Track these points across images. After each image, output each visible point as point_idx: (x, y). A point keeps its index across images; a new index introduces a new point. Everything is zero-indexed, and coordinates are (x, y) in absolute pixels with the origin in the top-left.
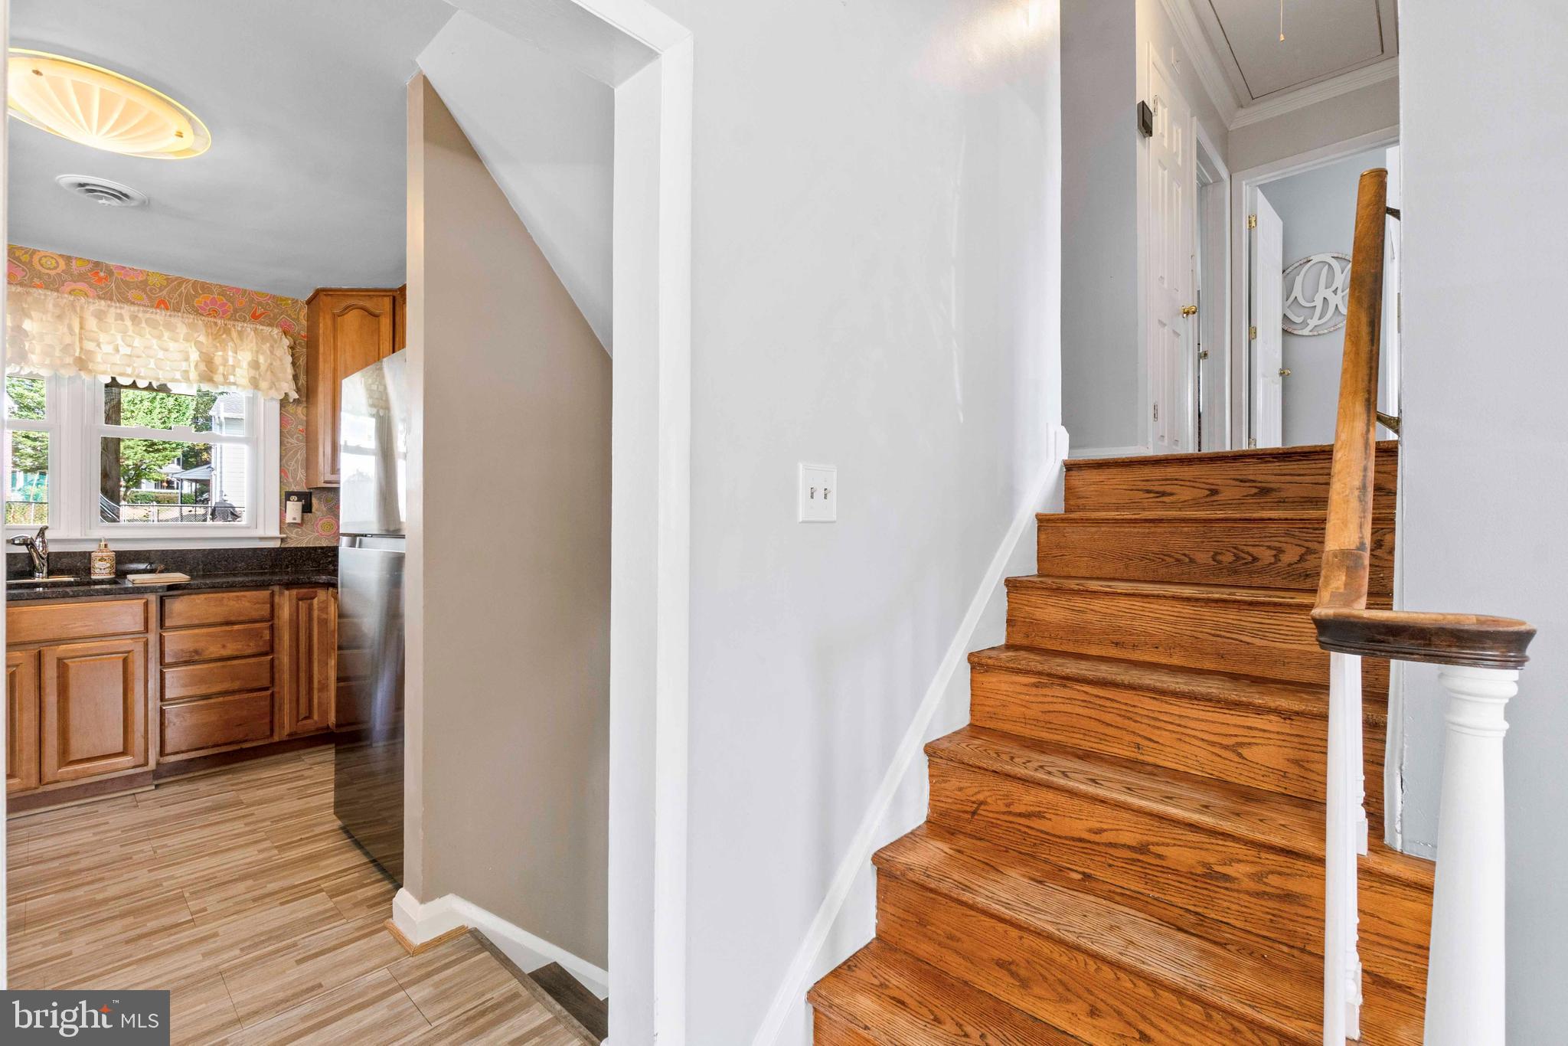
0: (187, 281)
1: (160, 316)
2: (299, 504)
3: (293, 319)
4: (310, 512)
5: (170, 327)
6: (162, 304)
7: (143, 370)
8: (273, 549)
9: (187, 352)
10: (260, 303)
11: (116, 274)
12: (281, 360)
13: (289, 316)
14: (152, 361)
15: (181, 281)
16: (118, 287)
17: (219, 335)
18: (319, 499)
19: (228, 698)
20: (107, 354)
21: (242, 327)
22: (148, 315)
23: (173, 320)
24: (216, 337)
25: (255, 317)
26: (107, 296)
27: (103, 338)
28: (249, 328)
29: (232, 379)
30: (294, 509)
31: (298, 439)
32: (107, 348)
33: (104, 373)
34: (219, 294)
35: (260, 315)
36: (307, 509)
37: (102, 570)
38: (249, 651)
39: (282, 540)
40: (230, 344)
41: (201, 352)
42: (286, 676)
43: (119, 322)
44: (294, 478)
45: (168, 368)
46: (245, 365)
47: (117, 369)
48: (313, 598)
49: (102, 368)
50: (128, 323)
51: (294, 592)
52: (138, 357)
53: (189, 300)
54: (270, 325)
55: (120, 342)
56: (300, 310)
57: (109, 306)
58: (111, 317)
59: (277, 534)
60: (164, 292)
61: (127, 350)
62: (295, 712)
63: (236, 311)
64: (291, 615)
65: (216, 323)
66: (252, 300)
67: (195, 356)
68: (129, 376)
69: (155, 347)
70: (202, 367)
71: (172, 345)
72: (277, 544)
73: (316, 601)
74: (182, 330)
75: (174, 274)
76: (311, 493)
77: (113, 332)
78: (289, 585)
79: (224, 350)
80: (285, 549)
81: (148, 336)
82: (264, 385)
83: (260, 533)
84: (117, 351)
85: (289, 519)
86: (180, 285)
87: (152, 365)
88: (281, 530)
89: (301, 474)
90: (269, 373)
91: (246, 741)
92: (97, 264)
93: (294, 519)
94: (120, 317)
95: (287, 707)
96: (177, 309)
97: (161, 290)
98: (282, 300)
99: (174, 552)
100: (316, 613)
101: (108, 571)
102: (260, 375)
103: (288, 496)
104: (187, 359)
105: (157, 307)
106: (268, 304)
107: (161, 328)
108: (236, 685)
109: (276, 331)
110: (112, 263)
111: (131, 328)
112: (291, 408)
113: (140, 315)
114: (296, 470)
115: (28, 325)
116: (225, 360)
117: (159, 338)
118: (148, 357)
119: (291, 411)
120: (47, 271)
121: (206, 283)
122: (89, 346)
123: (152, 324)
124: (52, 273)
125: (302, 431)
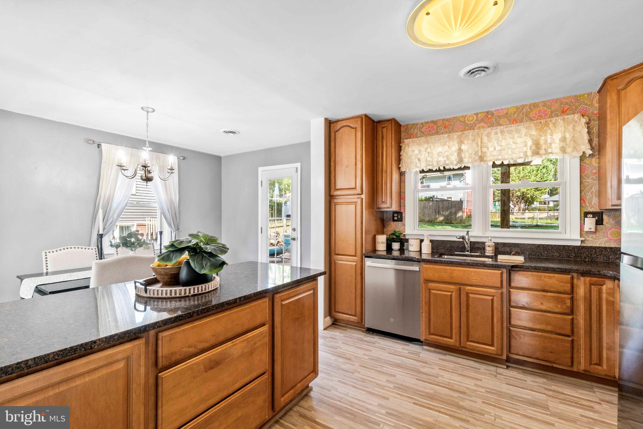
0: (526, 105)
1: (513, 127)
2: (594, 220)
3: (589, 105)
4: (602, 224)
5: (518, 131)
6: (515, 121)
7: (506, 156)
8: (576, 246)
9: (526, 142)
10: (567, 103)
11: (495, 114)
12: (580, 133)
13: (586, 104)
14: (510, 150)
15: (523, 106)
16: (496, 120)
17: (542, 129)
18: (608, 216)
19: (544, 334)
20: (491, 151)
21: (556, 120)
22: (508, 129)
23: (519, 127)
24: (541, 130)
25: (563, 112)
26: (492, 125)
27: (489, 145)
28: (559, 120)
29: (550, 150)
30: (590, 223)
31: (592, 179)
32: (491, 149)
33: (490, 161)
34: (543, 106)
35: (567, 110)
36: (600, 222)
37: (489, 251)
38: (557, 310)
39: (582, 241)
40: (549, 131)
41: (533, 140)
42: (582, 332)
43: (496, 135)
44: (590, 204)
45: (517, 152)
46: (557, 141)
47: (495, 158)
48: (602, 285)
49: (489, 159)
50: (499, 135)
51: (588, 279)
52: (504, 150)
53: (527, 114)
54: (574, 113)
55: (496, 145)
56: (593, 98)
57: (492, 130)
58: (493, 135)
59: (578, 237)
60: (516, 115)
61: (499, 148)
62: (588, 358)
63: (552, 112)
64: (585, 293)
65: (541, 123)
66: (561, 103)
67: (530, 143)
68: (500, 160)
69: (511, 143)
70: (534, 147)
71: (519, 141)
72: (578, 244)
73: (604, 287)
74: (523, 131)
75: (519, 104)
76: (602, 213)
77: (494, 141)
78: (584, 274)
79: (545, 135)
80: (584, 247)
81: (508, 139)
82: (569, 150)
83: (568, 236)
84: (495, 149)
85: (586, 229)
86: (523, 109)
87: (510, 153)
88: (581, 235)
89: (595, 201)
90: (572, 142)
91: (555, 363)
92: (488, 112)
93: (590, 229)
94: (496, 133)
95: (582, 352)
96: (522, 121)
97: (514, 114)
98: (580, 96)
100: (604, 296)
101: (491, 252)
102: (566, 144)
103: (586, 214)
104: (526, 146)
105: (512, 123)
106: (571, 102)
107: (514, 133)
108: (549, 328)
109: (577, 116)
110: (493, 110)
111: (500, 137)
112: (587, 161)
113: (505, 130)
114: (591, 199)
115: (464, 147)
116: (546, 141)
117: (513, 138)
118: (508, 149)
119: (588, 162)
120: (469, 123)
121: (536, 103)
122: (485, 150)
123: (510, 132)
124: (472, 122)
125: (596, 173)
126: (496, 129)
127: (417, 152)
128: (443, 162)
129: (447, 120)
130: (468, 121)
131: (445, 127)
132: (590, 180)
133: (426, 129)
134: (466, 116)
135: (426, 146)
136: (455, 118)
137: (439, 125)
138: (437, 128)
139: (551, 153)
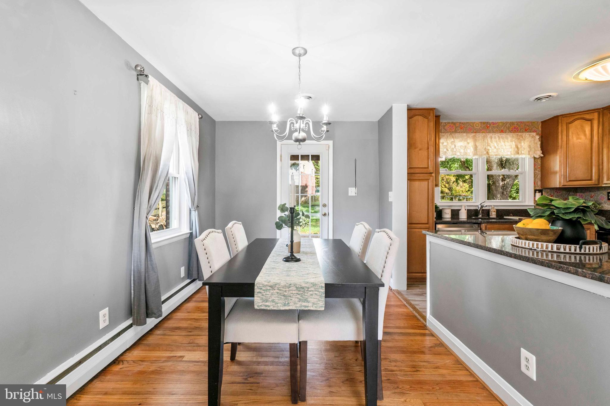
0: (509, 122)
1: (503, 135)
5: (507, 139)
6: (502, 131)
9: (511, 145)
10: (527, 125)
11: (491, 125)
12: (537, 144)
13: (536, 128)
15: (507, 123)
16: (492, 129)
17: (519, 139)
18: (545, 192)
20: (492, 149)
22: (501, 136)
23: (507, 136)
25: (526, 130)
27: (491, 145)
28: (527, 135)
29: (523, 152)
30: (538, 195)
34: (516, 125)
35: (528, 129)
37: (493, 215)
40: (522, 141)
41: (515, 145)
44: (537, 185)
46: (527, 147)
50: (497, 139)
52: (499, 149)
53: (509, 128)
54: (532, 132)
55: (496, 145)
56: (539, 125)
57: (493, 135)
58: (493, 138)
59: (533, 204)
60: (503, 127)
61: (497, 148)
63: (521, 129)
65: (518, 134)
66: (525, 125)
67: (513, 146)
69: (504, 145)
70: (516, 149)
71: (507, 143)
74: (510, 139)
75: (505, 121)
76: (542, 190)
77: (494, 142)
79: (521, 143)
81: (502, 142)
82: (531, 153)
83: (527, 204)
84: (495, 148)
86: (506, 124)
87: (502, 151)
89: (539, 183)
90: (533, 149)
92: (487, 123)
94: (495, 138)
96: (507, 132)
98: (534, 123)
99: (507, 210)
101: (496, 215)
102: (531, 149)
103: (535, 191)
104: (512, 148)
105: (501, 133)
107: (505, 139)
109: (534, 134)
110: (490, 122)
111: (497, 140)
113: (499, 136)
114: (538, 182)
115: (477, 144)
116: (521, 146)
117: (505, 142)
118: (502, 149)
119: (536, 161)
120: (477, 128)
121: (513, 122)
122: (489, 148)
123: (503, 138)
124: (478, 128)
125: (539, 168)
126: (495, 135)
127: (445, 144)
128: (462, 153)
129: (462, 123)
130: (476, 126)
131: (461, 128)
132: (537, 172)
133: (448, 127)
134: (475, 122)
135: (452, 140)
136: (468, 122)
137: (457, 126)
138: (456, 127)
139: (524, 154)
